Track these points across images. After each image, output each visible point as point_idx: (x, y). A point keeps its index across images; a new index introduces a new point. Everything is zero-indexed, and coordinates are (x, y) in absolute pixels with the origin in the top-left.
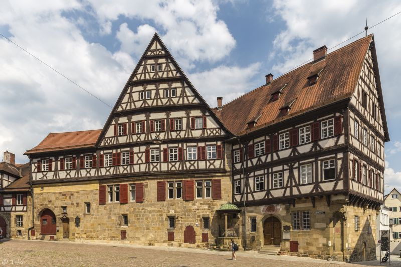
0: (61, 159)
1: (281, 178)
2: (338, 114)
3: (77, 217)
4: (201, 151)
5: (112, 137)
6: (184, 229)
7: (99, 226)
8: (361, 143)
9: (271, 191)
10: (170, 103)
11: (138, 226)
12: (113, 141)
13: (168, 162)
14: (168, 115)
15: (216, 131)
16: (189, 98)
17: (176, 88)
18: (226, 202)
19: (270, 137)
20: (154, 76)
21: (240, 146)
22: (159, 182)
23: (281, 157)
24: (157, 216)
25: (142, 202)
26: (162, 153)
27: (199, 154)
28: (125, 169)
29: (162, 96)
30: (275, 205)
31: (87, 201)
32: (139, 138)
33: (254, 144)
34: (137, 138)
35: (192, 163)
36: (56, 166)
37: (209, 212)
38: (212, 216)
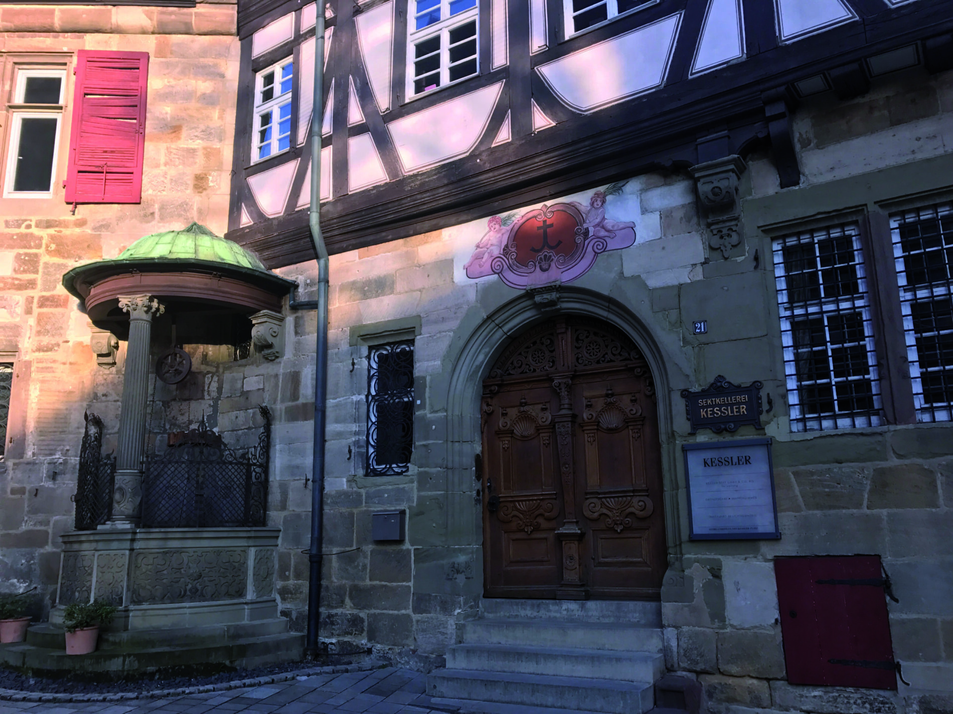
9: (549, 70)
30: (585, 199)
37: (19, 310)
38: (46, 340)
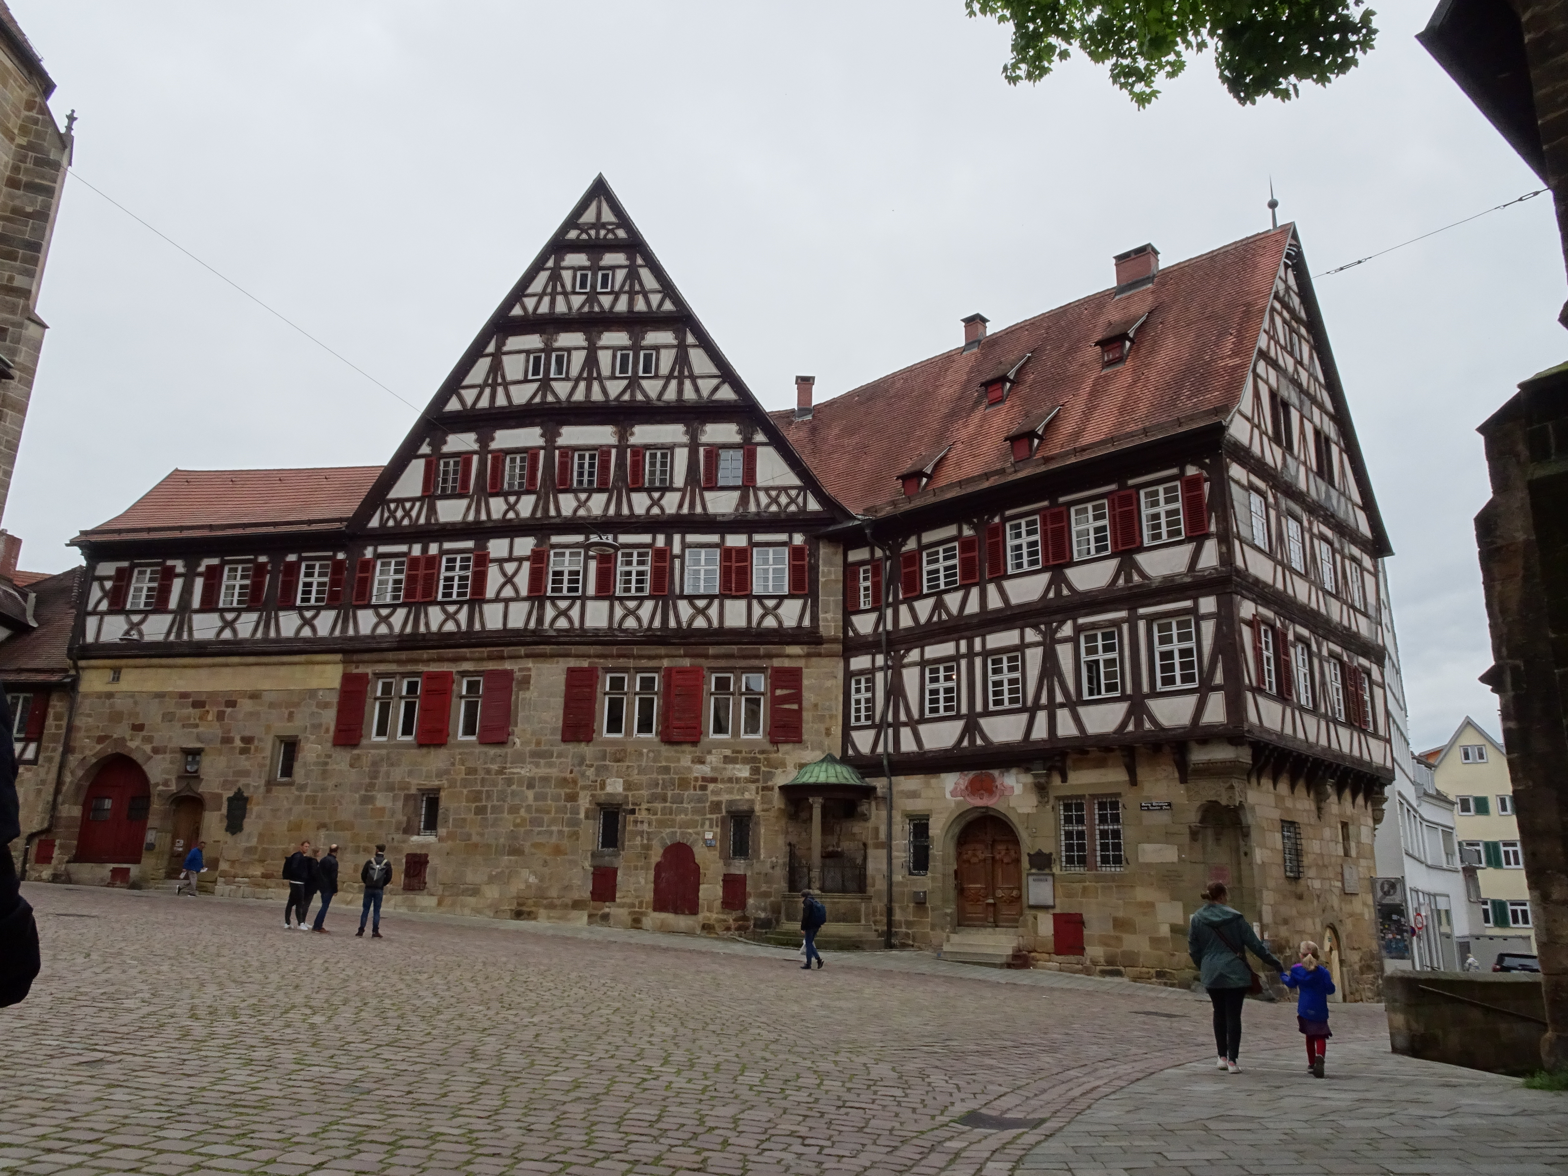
0: (208, 567)
1: (1017, 675)
2: (1191, 471)
3: (239, 793)
4: (734, 565)
5: (413, 500)
6: (656, 856)
7: (322, 833)
8: (1281, 563)
9: (983, 722)
10: (633, 395)
11: (475, 838)
12: (414, 513)
13: (612, 598)
14: (623, 436)
15: (788, 495)
16: (700, 382)
17: (657, 348)
18: (819, 755)
19: (974, 527)
20: (583, 306)
21: (872, 553)
22: (571, 671)
23: (1014, 601)
24: (556, 799)
25: (502, 743)
26: (593, 565)
27: (726, 573)
28: (449, 616)
29: (606, 371)
30: (996, 773)
31: (287, 729)
32: (511, 507)
33: (922, 548)
34: (505, 507)
35: (701, 603)
36: (187, 591)
37: (754, 792)
38: (766, 806)
